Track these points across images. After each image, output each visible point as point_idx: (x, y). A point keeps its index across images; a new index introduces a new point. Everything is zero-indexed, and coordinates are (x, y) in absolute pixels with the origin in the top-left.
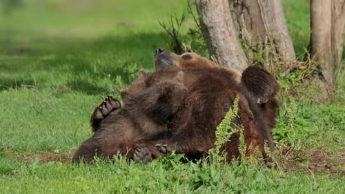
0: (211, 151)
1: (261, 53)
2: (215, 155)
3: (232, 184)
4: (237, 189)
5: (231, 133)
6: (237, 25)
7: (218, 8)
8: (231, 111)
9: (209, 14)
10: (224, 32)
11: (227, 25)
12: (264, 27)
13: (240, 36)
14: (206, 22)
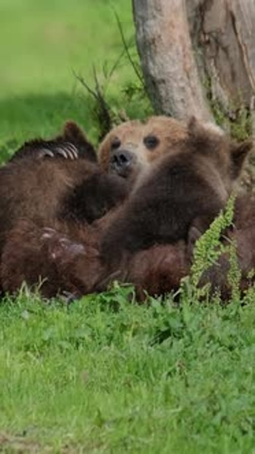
0: (185, 279)
1: (243, 124)
2: (190, 288)
3: (218, 334)
4: (228, 342)
5: (219, 253)
6: (204, 76)
7: (174, 48)
8: (221, 217)
9: (158, 59)
10: (183, 89)
11: (188, 77)
12: (247, 79)
13: (209, 95)
14: (154, 71)
